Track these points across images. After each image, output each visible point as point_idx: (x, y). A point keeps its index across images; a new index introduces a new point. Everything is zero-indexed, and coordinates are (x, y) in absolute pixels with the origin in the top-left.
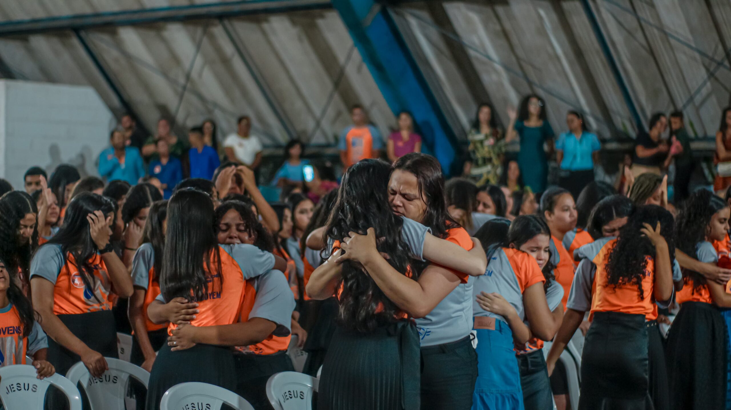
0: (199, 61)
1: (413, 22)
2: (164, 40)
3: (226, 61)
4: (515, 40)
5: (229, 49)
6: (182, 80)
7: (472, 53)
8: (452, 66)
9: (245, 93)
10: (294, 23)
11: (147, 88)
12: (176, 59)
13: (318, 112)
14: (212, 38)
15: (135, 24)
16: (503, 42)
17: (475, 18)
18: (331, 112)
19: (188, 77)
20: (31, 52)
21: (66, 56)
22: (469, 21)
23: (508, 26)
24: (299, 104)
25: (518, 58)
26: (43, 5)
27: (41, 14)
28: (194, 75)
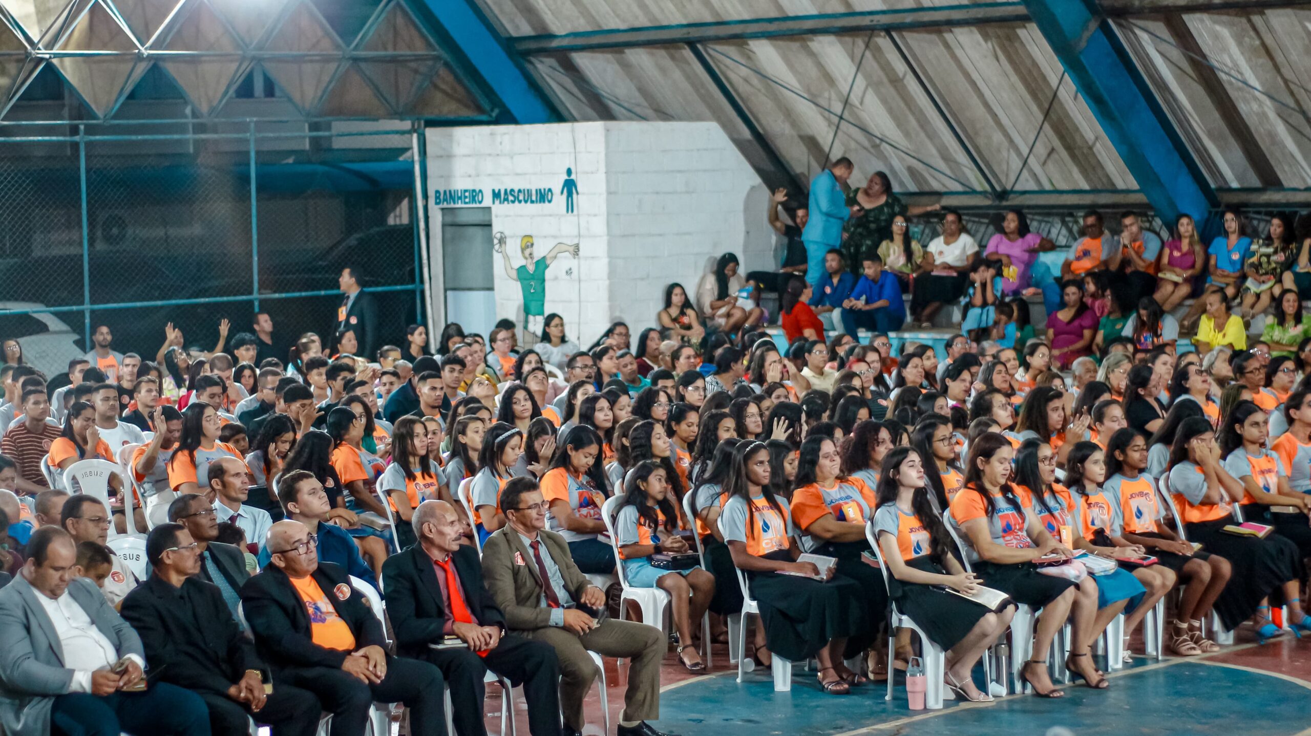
0: (861, 82)
1: (1144, 37)
2: (812, 54)
3: (896, 81)
4: (1280, 58)
5: (900, 67)
6: (838, 108)
7: (1223, 77)
8: (1199, 90)
9: (923, 123)
10: (986, 37)
11: (789, 114)
12: (830, 80)
13: (1025, 151)
14: (878, 53)
15: (770, 36)
16: (1264, 60)
17: (1225, 32)
18: (1041, 150)
19: (846, 102)
20: (626, 66)
21: (677, 74)
22: (1216, 37)
23: (1269, 41)
24: (997, 137)
25: (1286, 81)
26: (643, 7)
27: (642, 21)
28: (854, 99)
